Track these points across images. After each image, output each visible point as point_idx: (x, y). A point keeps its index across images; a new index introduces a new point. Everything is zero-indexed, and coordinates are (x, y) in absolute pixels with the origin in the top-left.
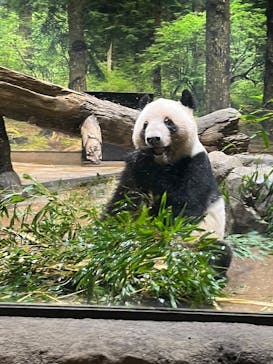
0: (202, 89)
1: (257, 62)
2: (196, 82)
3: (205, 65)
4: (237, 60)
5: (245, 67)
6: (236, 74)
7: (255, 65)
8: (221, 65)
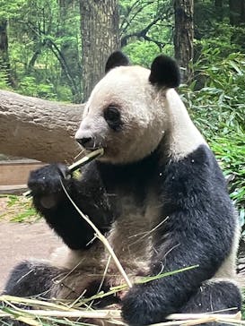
0: (76, 56)
1: (162, 13)
2: (66, 47)
3: (78, 18)
4: (130, 9)
5: (143, 20)
6: (129, 31)
7: (159, 17)
8: (105, 18)
